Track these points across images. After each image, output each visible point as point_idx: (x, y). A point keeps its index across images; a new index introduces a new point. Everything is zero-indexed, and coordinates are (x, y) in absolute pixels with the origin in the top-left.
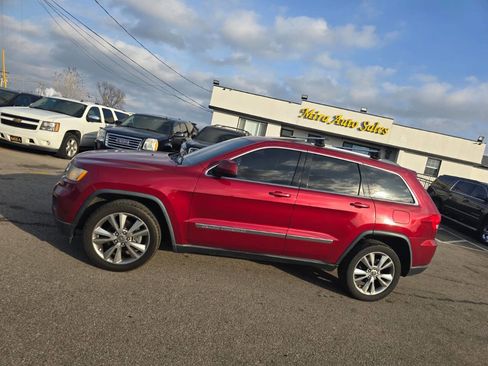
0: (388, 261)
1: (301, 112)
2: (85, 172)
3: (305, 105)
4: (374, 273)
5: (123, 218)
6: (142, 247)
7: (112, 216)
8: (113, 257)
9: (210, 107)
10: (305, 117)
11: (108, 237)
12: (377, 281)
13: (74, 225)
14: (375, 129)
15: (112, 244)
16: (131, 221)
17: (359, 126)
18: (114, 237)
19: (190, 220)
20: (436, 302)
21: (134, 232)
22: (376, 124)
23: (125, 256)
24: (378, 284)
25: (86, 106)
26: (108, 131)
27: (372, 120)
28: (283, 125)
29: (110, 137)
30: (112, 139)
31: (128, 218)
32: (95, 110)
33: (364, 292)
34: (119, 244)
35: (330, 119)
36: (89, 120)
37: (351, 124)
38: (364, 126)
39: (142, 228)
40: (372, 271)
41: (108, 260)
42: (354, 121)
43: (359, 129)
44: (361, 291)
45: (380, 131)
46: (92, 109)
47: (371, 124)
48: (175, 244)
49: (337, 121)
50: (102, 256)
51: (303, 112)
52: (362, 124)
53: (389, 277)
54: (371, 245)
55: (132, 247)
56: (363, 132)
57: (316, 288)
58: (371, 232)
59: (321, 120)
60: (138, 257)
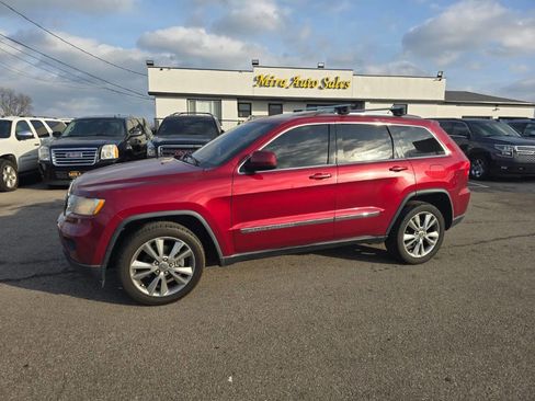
0: (432, 219)
1: (255, 80)
2: (103, 201)
3: (258, 72)
4: (421, 234)
5: (160, 243)
6: (189, 270)
7: (147, 244)
8: (158, 290)
9: (150, 94)
10: (261, 86)
11: (149, 269)
12: (425, 241)
13: (105, 265)
14: (337, 84)
15: (153, 276)
16: (169, 245)
17: (320, 84)
18: (154, 268)
19: (235, 227)
20: (475, 247)
21: (176, 256)
22: (337, 78)
23: (172, 285)
24: (426, 244)
25: (11, 122)
26: (51, 147)
27: (332, 75)
28: (238, 98)
29: (57, 153)
30: (60, 155)
31: (166, 242)
32: (22, 125)
33: (415, 255)
34: (162, 273)
35: (288, 83)
36: (20, 138)
37: (311, 84)
38: (325, 84)
39: (183, 249)
40: (419, 232)
41: (155, 295)
42: (313, 79)
43: (320, 88)
44: (412, 255)
45: (342, 86)
46: (19, 123)
47: (332, 79)
48: (222, 257)
49: (296, 83)
50: (146, 292)
51: (257, 79)
52: (323, 82)
53: (435, 234)
54: (415, 206)
55: (177, 273)
56: (325, 90)
57: (368, 265)
58: (414, 194)
59: (279, 86)
60: (186, 282)
